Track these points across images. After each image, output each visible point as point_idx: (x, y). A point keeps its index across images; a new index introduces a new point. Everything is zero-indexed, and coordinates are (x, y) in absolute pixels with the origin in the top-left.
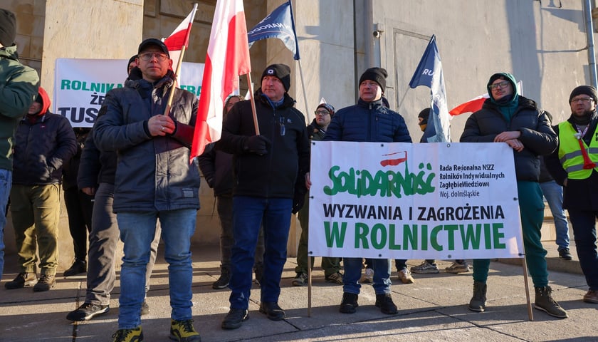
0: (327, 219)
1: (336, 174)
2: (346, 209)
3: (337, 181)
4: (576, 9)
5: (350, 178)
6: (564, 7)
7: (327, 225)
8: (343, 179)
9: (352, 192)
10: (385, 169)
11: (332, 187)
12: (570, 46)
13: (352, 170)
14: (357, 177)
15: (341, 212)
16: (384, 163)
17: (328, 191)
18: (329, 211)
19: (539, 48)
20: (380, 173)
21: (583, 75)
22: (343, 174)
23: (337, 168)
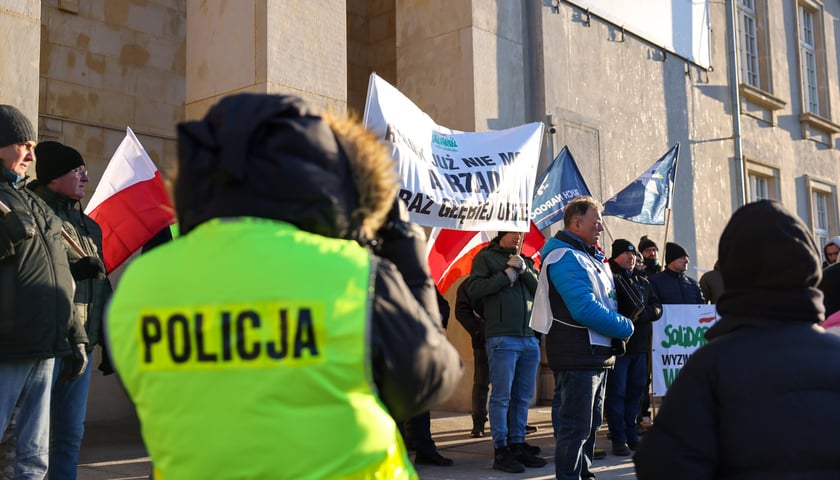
0: (665, 367)
1: (670, 330)
2: (678, 358)
3: (671, 336)
4: (721, 84)
5: (679, 333)
6: (710, 84)
7: (665, 371)
8: (675, 335)
9: (681, 344)
10: (702, 325)
11: (668, 342)
12: (715, 134)
13: (680, 327)
14: (684, 332)
15: (674, 360)
16: (701, 321)
17: (665, 345)
18: (666, 360)
19: (690, 138)
20: (699, 329)
21: (728, 169)
22: (675, 331)
23: (670, 326)
